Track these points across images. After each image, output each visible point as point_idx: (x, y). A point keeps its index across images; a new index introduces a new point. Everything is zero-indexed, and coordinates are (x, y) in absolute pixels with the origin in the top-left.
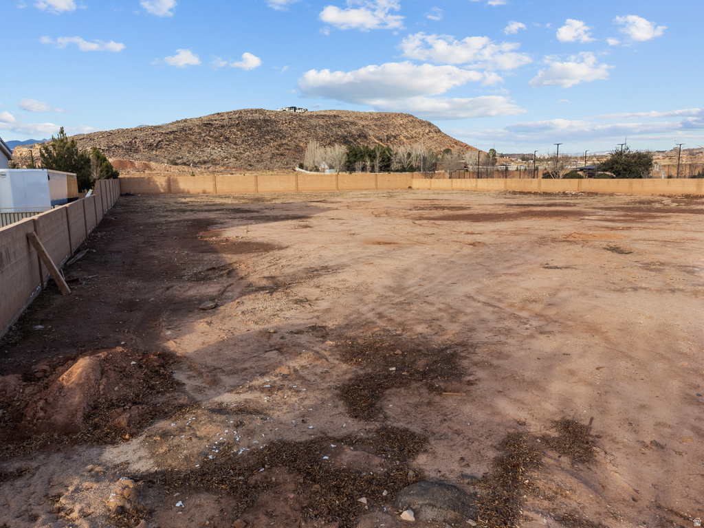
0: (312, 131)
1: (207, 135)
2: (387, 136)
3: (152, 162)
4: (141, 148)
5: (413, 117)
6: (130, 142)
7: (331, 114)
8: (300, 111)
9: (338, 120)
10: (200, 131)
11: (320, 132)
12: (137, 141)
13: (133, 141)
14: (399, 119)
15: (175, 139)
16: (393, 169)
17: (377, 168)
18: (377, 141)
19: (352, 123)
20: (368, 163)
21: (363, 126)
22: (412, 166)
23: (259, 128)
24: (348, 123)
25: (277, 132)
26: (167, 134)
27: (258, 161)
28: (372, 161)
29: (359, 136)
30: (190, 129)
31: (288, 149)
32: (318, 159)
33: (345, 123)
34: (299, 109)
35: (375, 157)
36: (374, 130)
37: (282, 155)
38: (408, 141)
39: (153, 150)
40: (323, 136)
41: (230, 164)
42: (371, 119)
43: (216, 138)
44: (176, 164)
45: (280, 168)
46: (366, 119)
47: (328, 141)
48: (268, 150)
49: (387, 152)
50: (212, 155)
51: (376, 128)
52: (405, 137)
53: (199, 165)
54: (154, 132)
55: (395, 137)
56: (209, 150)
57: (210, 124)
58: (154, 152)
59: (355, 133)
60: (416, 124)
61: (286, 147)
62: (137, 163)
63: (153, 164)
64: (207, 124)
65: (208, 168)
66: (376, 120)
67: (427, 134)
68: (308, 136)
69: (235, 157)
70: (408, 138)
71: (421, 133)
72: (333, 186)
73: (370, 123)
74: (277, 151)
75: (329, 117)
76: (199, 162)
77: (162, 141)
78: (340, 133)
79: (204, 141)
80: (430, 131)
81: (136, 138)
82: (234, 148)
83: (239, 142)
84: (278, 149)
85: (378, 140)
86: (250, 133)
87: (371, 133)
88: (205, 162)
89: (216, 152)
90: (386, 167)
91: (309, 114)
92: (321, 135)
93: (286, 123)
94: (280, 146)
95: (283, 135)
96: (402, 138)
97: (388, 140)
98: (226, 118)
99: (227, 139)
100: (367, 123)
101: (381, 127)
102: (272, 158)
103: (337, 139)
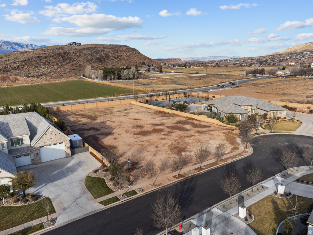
0: (86, 57)
1: (40, 62)
2: (117, 56)
3: (17, 76)
4: (11, 69)
5: (128, 47)
6: (5, 67)
7: (93, 46)
9: (96, 50)
10: (36, 60)
11: (89, 58)
12: (8, 66)
13: (6, 66)
14: (122, 48)
15: (26, 64)
16: (122, 79)
17: (116, 79)
19: (102, 51)
20: (113, 77)
21: (107, 52)
23: (62, 57)
24: (100, 51)
25: (71, 58)
26: (22, 62)
27: (64, 73)
28: (114, 75)
29: (106, 57)
30: (32, 59)
31: (76, 66)
33: (99, 50)
35: (115, 73)
36: (111, 53)
37: (74, 69)
39: (16, 70)
40: (91, 59)
41: (53, 75)
42: (110, 48)
43: (44, 63)
44: (29, 77)
45: (74, 76)
46: (108, 48)
48: (68, 67)
49: (119, 72)
50: (44, 71)
51: (112, 52)
52: (125, 56)
53: (39, 77)
54: (15, 61)
55: (121, 56)
56: (42, 69)
57: (40, 56)
58: (17, 71)
59: (103, 55)
60: (130, 50)
61: (75, 65)
62: (11, 77)
63: (19, 78)
64: (39, 56)
65: (43, 78)
66: (112, 48)
67: (135, 54)
68: (84, 59)
69: (54, 72)
70: (126, 57)
71: (132, 54)
74: (72, 68)
75: (92, 48)
76: (39, 75)
77: (20, 65)
78: (97, 57)
79: (39, 65)
80: (135, 53)
81: (7, 64)
82: (53, 68)
83: (54, 64)
84: (72, 67)
85: (114, 58)
86: (59, 60)
87: (110, 55)
88: (41, 75)
89: (46, 70)
90: (119, 77)
92: (90, 59)
93: (74, 54)
94: (72, 65)
95: (74, 60)
97: (118, 58)
98: (47, 52)
99: (49, 63)
100: (109, 50)
101: (114, 52)
102: (70, 71)
103: (97, 60)
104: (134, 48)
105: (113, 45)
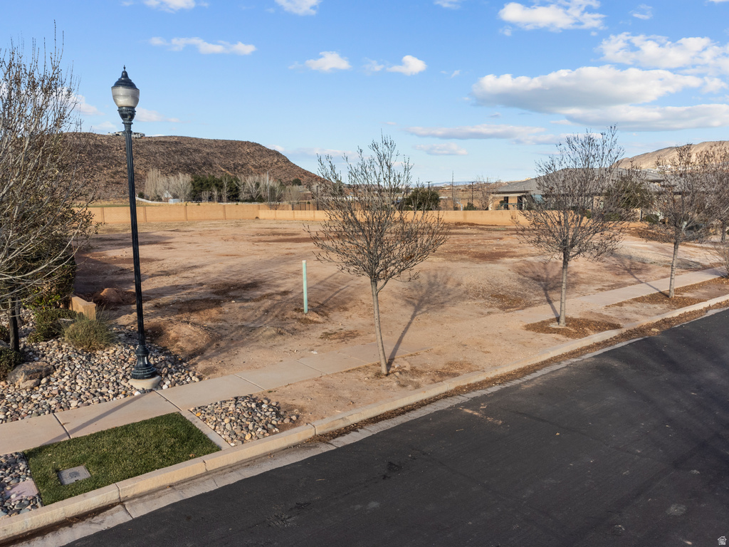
0: (152, 158)
2: (234, 164)
5: (260, 146)
7: (172, 140)
8: (136, 136)
9: (179, 147)
11: (161, 160)
14: (246, 147)
16: (241, 198)
17: (224, 198)
18: (224, 170)
19: (195, 150)
20: (215, 193)
21: (208, 154)
22: (261, 196)
23: (89, 154)
24: (191, 151)
25: (111, 158)
28: (219, 191)
29: (204, 164)
32: (160, 187)
33: (188, 150)
34: (135, 134)
35: (222, 187)
36: (219, 158)
37: (118, 183)
38: (257, 170)
40: (165, 163)
42: (216, 147)
45: (116, 197)
46: (211, 147)
47: (170, 169)
48: (101, 179)
49: (234, 182)
51: (222, 156)
52: (253, 166)
55: (242, 166)
59: (199, 160)
60: (264, 153)
61: (122, 175)
66: (221, 148)
67: (276, 163)
68: (147, 163)
70: (256, 167)
72: (182, 216)
73: (215, 150)
74: (112, 180)
75: (171, 143)
78: (183, 161)
80: (278, 161)
84: (113, 177)
85: (224, 168)
86: (79, 160)
87: (216, 161)
90: (234, 197)
91: (147, 140)
92: (162, 163)
93: (121, 149)
94: (115, 174)
95: (119, 162)
96: (250, 167)
97: (235, 168)
100: (212, 151)
101: (227, 155)
102: (106, 187)
103: (180, 166)
104: (274, 151)
105: (223, 141)
